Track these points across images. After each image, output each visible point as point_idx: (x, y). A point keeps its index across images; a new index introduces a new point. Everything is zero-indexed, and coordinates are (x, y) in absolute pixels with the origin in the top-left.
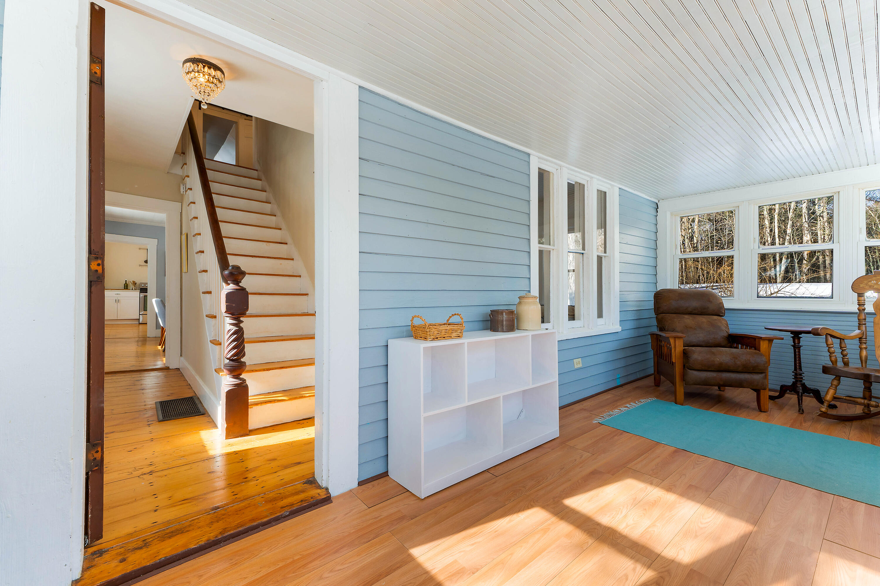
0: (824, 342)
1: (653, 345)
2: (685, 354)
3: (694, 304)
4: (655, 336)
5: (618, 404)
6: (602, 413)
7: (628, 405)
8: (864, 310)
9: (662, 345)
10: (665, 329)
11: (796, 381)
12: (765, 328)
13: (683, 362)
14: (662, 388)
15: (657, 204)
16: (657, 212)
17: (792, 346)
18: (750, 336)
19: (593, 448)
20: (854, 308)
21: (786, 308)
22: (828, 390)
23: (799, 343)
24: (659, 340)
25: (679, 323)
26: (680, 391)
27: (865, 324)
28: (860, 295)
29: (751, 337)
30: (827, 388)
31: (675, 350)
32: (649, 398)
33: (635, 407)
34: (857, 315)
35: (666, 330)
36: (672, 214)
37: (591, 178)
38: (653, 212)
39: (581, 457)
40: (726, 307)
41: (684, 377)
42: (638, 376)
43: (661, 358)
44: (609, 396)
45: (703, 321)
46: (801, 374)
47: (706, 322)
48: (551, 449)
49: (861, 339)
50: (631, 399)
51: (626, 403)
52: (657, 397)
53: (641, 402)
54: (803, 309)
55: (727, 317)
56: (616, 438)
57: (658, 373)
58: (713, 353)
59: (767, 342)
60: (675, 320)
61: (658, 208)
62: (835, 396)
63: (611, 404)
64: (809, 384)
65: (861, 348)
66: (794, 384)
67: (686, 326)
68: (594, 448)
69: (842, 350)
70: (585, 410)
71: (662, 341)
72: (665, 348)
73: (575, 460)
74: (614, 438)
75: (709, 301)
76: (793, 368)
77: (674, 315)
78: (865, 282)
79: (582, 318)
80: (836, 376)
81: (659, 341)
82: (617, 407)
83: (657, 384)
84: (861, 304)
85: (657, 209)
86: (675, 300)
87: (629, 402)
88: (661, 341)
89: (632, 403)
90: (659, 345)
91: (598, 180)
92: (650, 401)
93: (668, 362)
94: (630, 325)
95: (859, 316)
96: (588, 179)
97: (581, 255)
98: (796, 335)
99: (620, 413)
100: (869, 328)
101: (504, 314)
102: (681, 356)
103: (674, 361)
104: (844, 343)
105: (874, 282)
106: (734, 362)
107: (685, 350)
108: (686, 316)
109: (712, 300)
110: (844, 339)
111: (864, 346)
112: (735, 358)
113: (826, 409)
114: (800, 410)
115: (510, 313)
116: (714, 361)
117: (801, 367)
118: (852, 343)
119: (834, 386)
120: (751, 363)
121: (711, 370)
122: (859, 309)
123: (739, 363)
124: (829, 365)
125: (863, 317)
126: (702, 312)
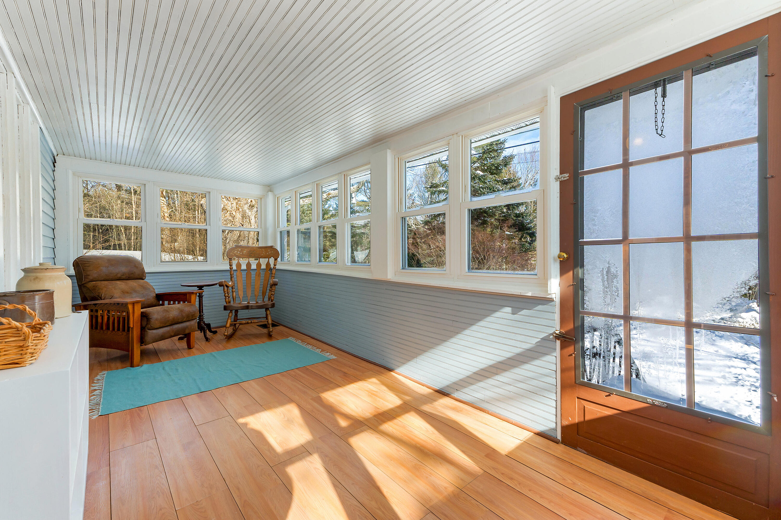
3: (123, 269)
7: (94, 388)
8: (232, 268)
9: (99, 315)
10: (101, 298)
11: (200, 321)
13: (142, 324)
15: (54, 157)
17: (198, 296)
20: (228, 268)
22: (228, 320)
24: (92, 310)
25: (115, 289)
26: (137, 353)
27: (233, 277)
28: (230, 259)
30: (226, 319)
31: (133, 315)
32: (100, 374)
33: (103, 386)
34: (229, 272)
36: (74, 174)
38: (52, 165)
40: (146, 271)
43: (96, 329)
46: (202, 316)
47: (136, 286)
49: (233, 286)
53: (99, 380)
54: (193, 270)
55: (148, 279)
58: (167, 311)
59: (195, 295)
60: (109, 287)
61: (56, 163)
62: (232, 323)
64: (206, 320)
65: (233, 292)
67: (123, 292)
69: (228, 294)
71: (99, 310)
72: (106, 317)
77: (106, 282)
78: (233, 251)
80: (231, 310)
84: (231, 265)
85: (54, 163)
86: (106, 267)
88: (97, 310)
89: (93, 385)
90: (92, 315)
92: (105, 375)
93: (113, 330)
95: (231, 272)
98: (200, 288)
100: (235, 279)
101: (37, 297)
102: (140, 319)
103: (131, 326)
104: (228, 290)
105: (236, 252)
106: (182, 314)
107: (142, 313)
108: (118, 282)
109: (137, 265)
110: (229, 287)
111: (234, 290)
112: (181, 311)
113: (227, 333)
114: (207, 339)
115: (46, 294)
116: (169, 317)
117: (202, 310)
118: (230, 288)
119: (230, 317)
120: (191, 313)
121: (166, 325)
122: (230, 268)
123: (184, 315)
124: (225, 304)
125: (232, 273)
126: (129, 277)
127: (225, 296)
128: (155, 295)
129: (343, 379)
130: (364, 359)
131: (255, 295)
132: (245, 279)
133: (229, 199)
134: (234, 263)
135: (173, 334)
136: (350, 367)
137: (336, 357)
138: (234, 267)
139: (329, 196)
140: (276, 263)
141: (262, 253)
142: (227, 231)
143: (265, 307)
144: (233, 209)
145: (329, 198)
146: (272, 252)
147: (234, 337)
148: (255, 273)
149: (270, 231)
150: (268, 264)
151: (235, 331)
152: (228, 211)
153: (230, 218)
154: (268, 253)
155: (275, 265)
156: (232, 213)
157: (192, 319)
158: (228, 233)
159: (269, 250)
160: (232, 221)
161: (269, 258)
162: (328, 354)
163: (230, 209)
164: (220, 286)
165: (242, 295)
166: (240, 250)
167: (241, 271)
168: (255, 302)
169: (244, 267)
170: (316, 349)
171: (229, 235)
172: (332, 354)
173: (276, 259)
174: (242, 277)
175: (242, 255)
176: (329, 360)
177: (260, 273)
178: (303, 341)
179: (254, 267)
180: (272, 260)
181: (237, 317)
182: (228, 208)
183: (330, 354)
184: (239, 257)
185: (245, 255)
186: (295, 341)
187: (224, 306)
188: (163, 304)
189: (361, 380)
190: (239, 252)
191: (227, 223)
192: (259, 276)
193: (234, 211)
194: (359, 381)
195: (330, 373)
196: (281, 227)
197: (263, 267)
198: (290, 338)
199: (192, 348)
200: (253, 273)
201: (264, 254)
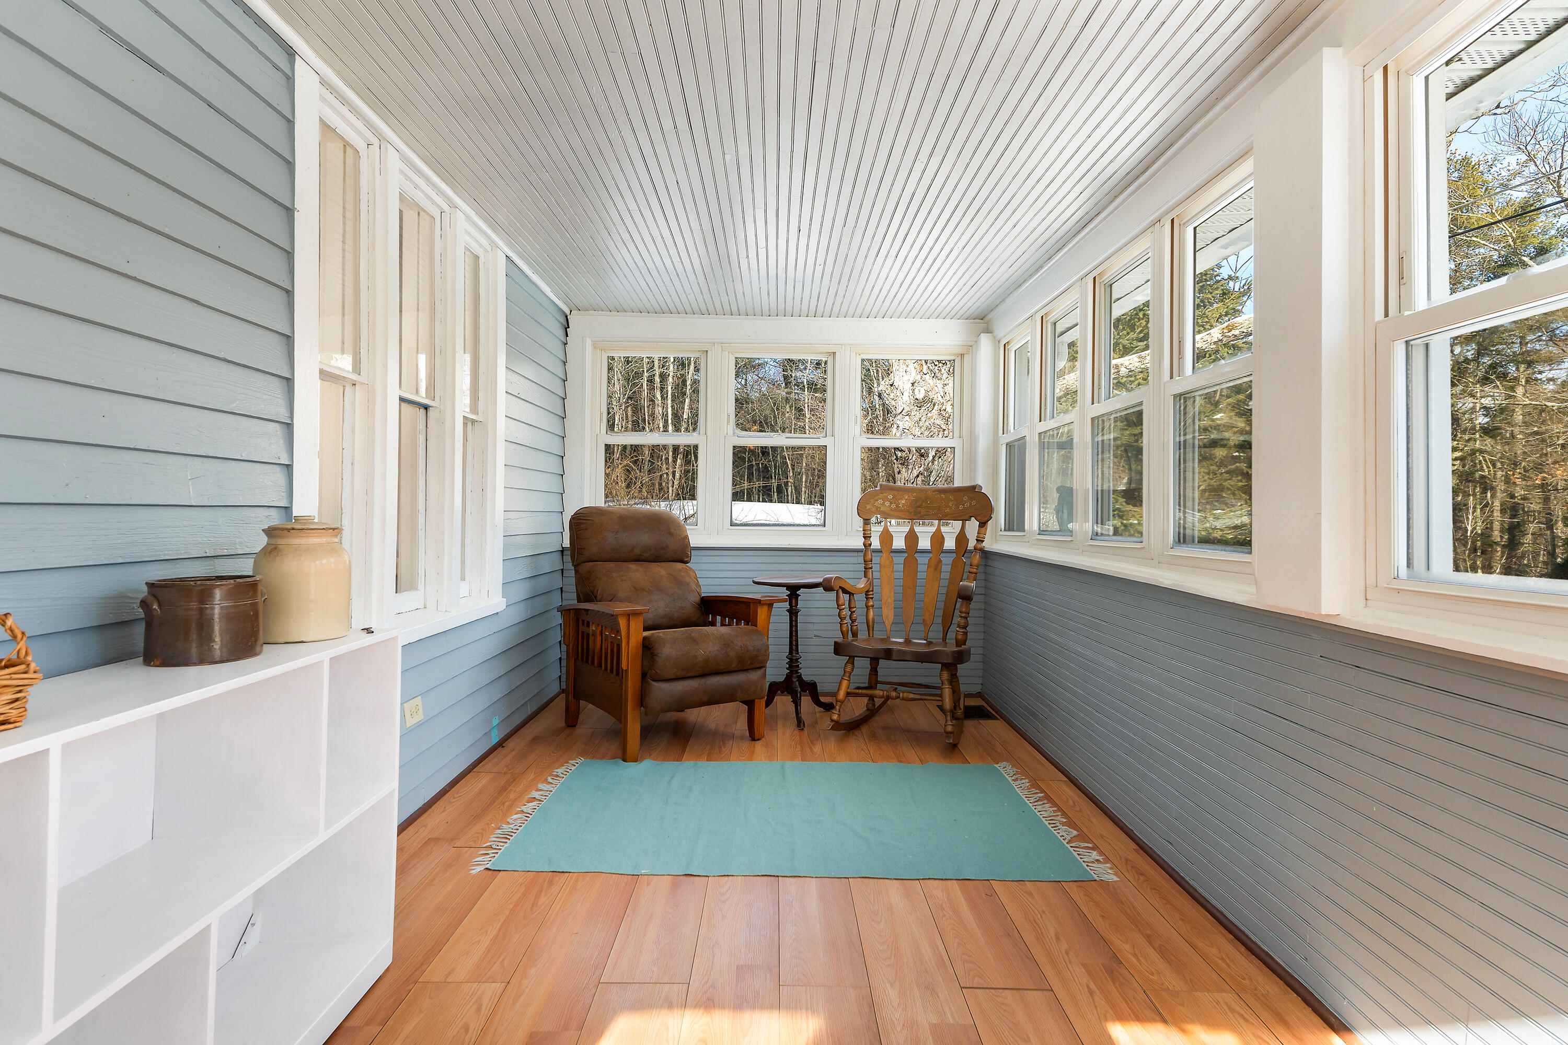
0: (834, 601)
1: (567, 633)
2: (647, 647)
3: (645, 539)
4: (572, 614)
5: (512, 796)
6: (482, 834)
7: (536, 794)
8: (870, 545)
9: (591, 634)
10: (596, 597)
11: (791, 672)
12: (755, 582)
13: (642, 666)
14: (582, 730)
15: (567, 317)
16: (567, 336)
17: (788, 611)
18: (738, 600)
19: (500, 960)
20: (858, 543)
21: (770, 545)
22: (841, 681)
23: (797, 605)
24: (583, 621)
25: (621, 581)
26: (634, 728)
27: (871, 568)
28: (867, 522)
29: (739, 602)
31: (628, 643)
32: (570, 761)
33: (551, 793)
34: (862, 554)
35: (598, 598)
36: (594, 346)
37: (453, 206)
38: (560, 333)
39: (478, 1010)
40: (692, 544)
41: (642, 700)
42: (530, 710)
43: (587, 662)
44: (484, 782)
45: (661, 574)
46: (797, 660)
47: (666, 575)
48: (379, 1025)
49: (867, 593)
50: (535, 773)
51: (527, 789)
52: (583, 754)
53: (557, 776)
54: (792, 545)
55: (696, 564)
56: (543, 899)
57: (574, 698)
58: (694, 641)
59: (765, 608)
60: (615, 574)
61: (569, 327)
62: (849, 690)
63: (496, 804)
64: (807, 674)
65: (867, 607)
66: (789, 677)
67: (635, 588)
68: (502, 957)
69: (852, 612)
70: (437, 840)
71: (591, 623)
72: (599, 639)
73: (466, 1028)
74: (539, 904)
75: (670, 534)
76: (787, 649)
77: (611, 564)
78: (872, 501)
79: (421, 586)
80: (850, 657)
81: (583, 624)
82: (511, 806)
83: (572, 720)
84: (867, 537)
85: (566, 329)
86: (613, 532)
87: (532, 785)
88: (588, 623)
89: (541, 786)
90: (583, 633)
91: (468, 218)
92: (573, 768)
93: (606, 669)
94: (520, 592)
95: (865, 556)
96: (446, 207)
97: (423, 411)
98: (794, 590)
99: (526, 822)
100: (876, 575)
101: (218, 594)
102: (641, 652)
103: (624, 666)
104: (853, 600)
105: (880, 501)
106: (726, 652)
107: (645, 638)
108: (633, 566)
109: (672, 531)
110: (853, 594)
111: (871, 603)
112: (726, 643)
113: (839, 715)
114: (800, 724)
115: (238, 586)
116: (695, 657)
117: (797, 646)
118: (860, 600)
119: (847, 675)
120: (748, 651)
121: (689, 675)
122: (864, 545)
123: (732, 654)
124: (840, 640)
125: (869, 557)
126: (657, 556)
127: (839, 615)
128: (697, 599)
129: (1092, 985)
130: (1227, 923)
131: (924, 620)
132: (901, 575)
133: (939, 375)
134: (876, 531)
135: (705, 698)
136: (1149, 939)
137: (1115, 878)
138: (876, 543)
139: (1230, 334)
140: (982, 536)
141: (948, 506)
142: (932, 454)
143: (941, 661)
144: (948, 399)
145: (1232, 338)
146: (974, 503)
147: (865, 729)
148: (926, 560)
149: (983, 443)
150: (961, 538)
151: (872, 712)
152: (934, 405)
153: (939, 422)
154: (963, 505)
155: (979, 541)
156: (944, 408)
157: (753, 666)
158: (934, 457)
159: (966, 498)
160: (944, 428)
161: (964, 521)
162: (1095, 855)
163: (940, 398)
164: (826, 589)
165: (891, 619)
166: (890, 497)
167: (892, 554)
168: (925, 642)
169: (899, 543)
170: (1064, 824)
171: (936, 463)
172: (1107, 860)
173: (983, 524)
174: (893, 571)
175: (895, 510)
176: (1084, 883)
177: (940, 561)
178: (1035, 784)
179: (924, 543)
180: (973, 526)
181: (877, 675)
182: (936, 397)
183: (1100, 858)
184: (886, 516)
185: (901, 511)
186: (1010, 779)
187: (836, 643)
188: (713, 624)
189: (1164, 1021)
190: (887, 504)
191: (932, 434)
192: (936, 569)
193: (950, 403)
194: (1152, 1020)
195: (1058, 939)
196: (1012, 431)
197: (950, 543)
198: (1000, 766)
199: (758, 740)
200: (923, 560)
201: (951, 508)
